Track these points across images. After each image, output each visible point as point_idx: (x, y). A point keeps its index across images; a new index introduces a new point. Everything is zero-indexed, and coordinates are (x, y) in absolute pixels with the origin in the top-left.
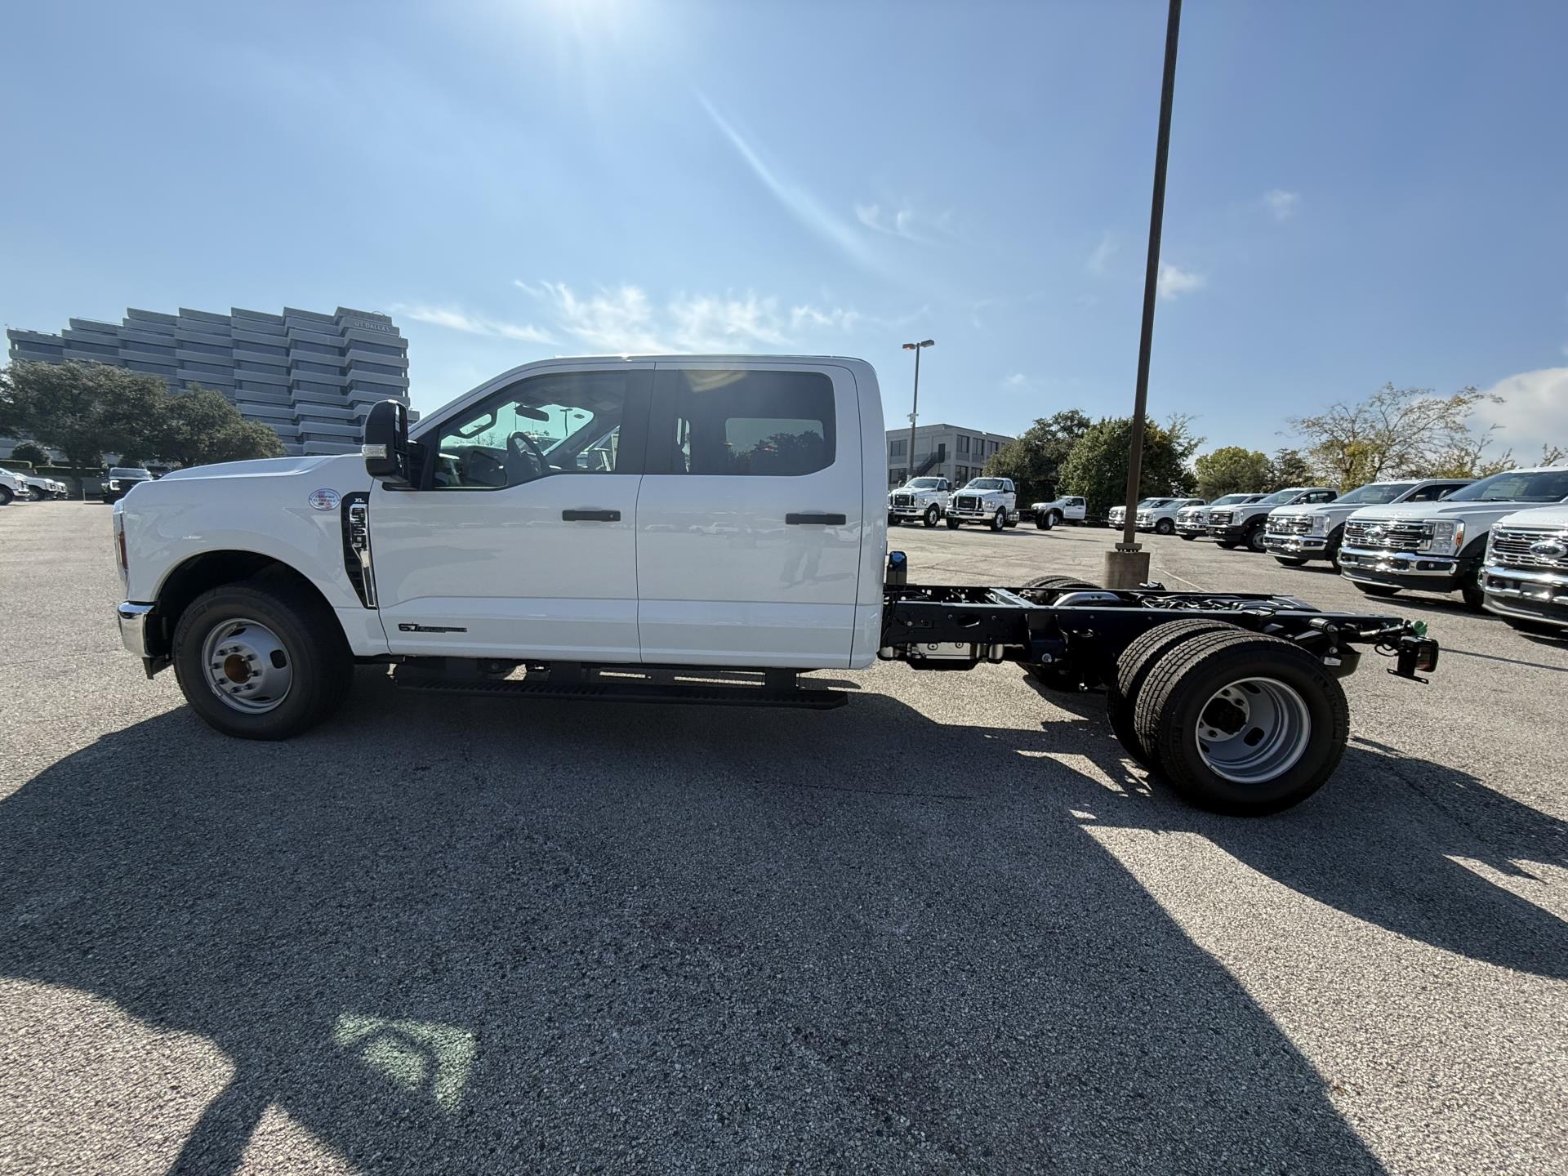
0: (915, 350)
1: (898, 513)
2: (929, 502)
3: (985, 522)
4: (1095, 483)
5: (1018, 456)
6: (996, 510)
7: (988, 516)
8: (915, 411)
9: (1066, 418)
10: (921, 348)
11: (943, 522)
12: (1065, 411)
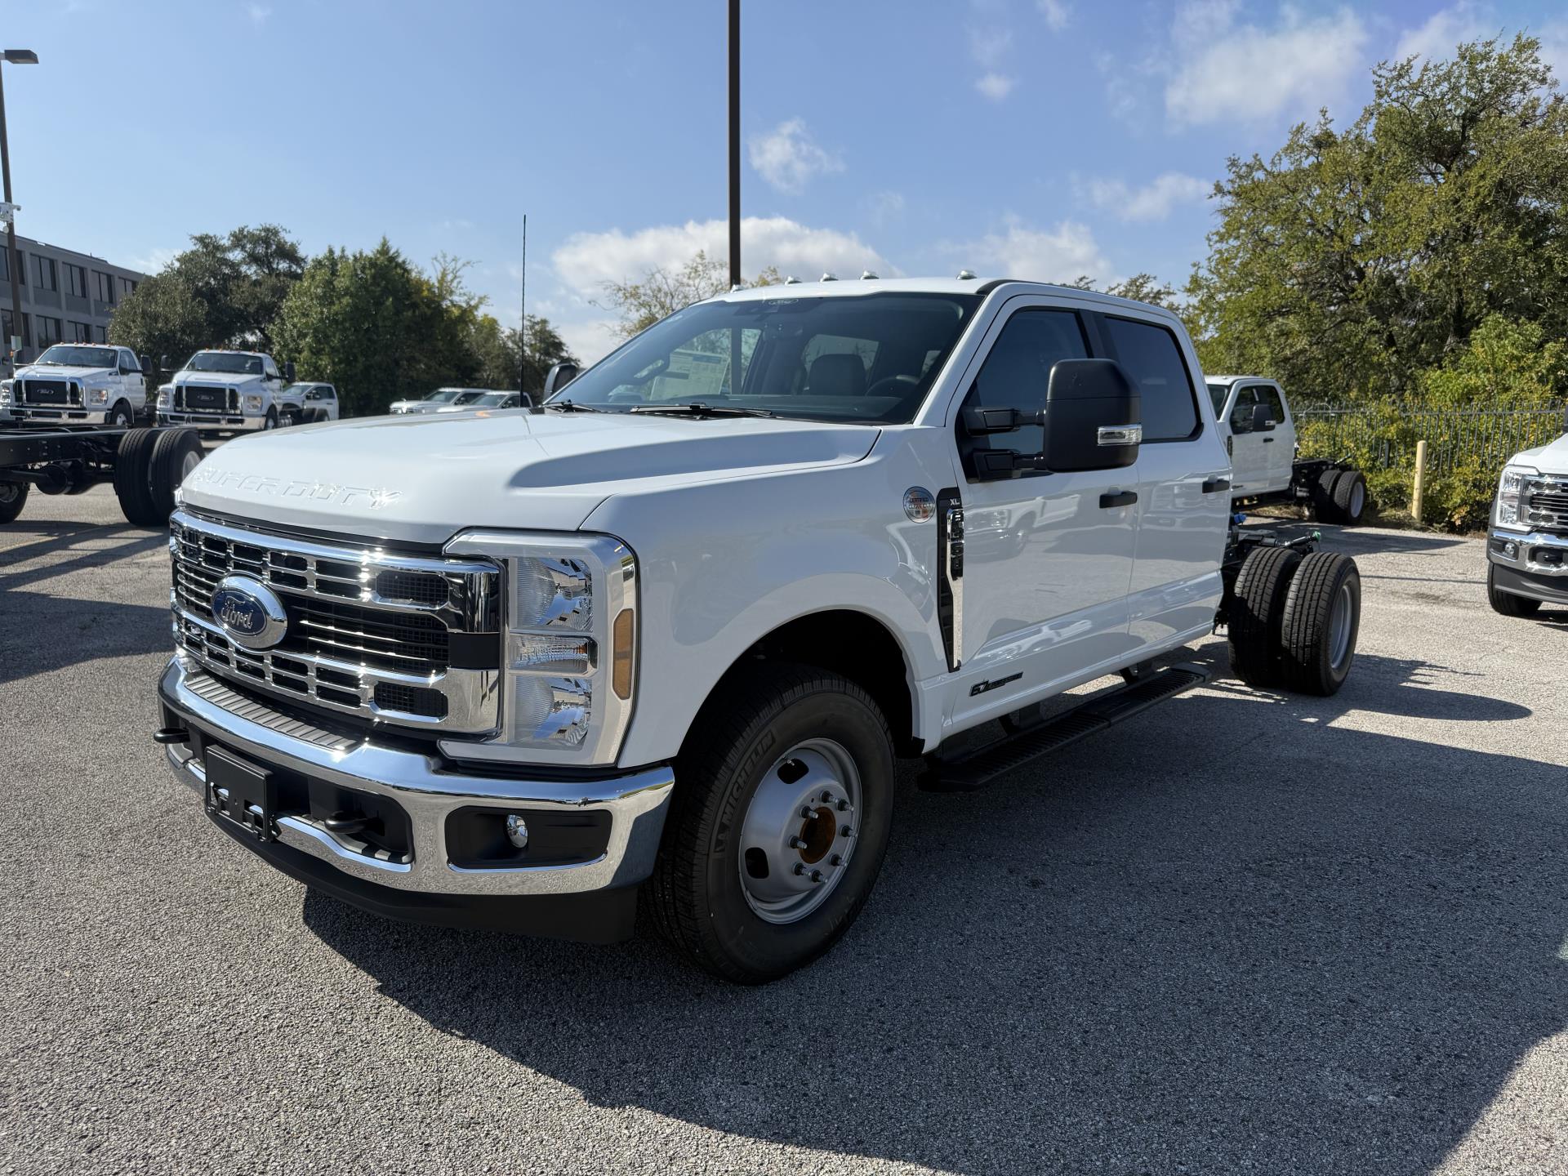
4: (340, 362)
6: (264, 412)
9: (255, 239)
12: (254, 226)
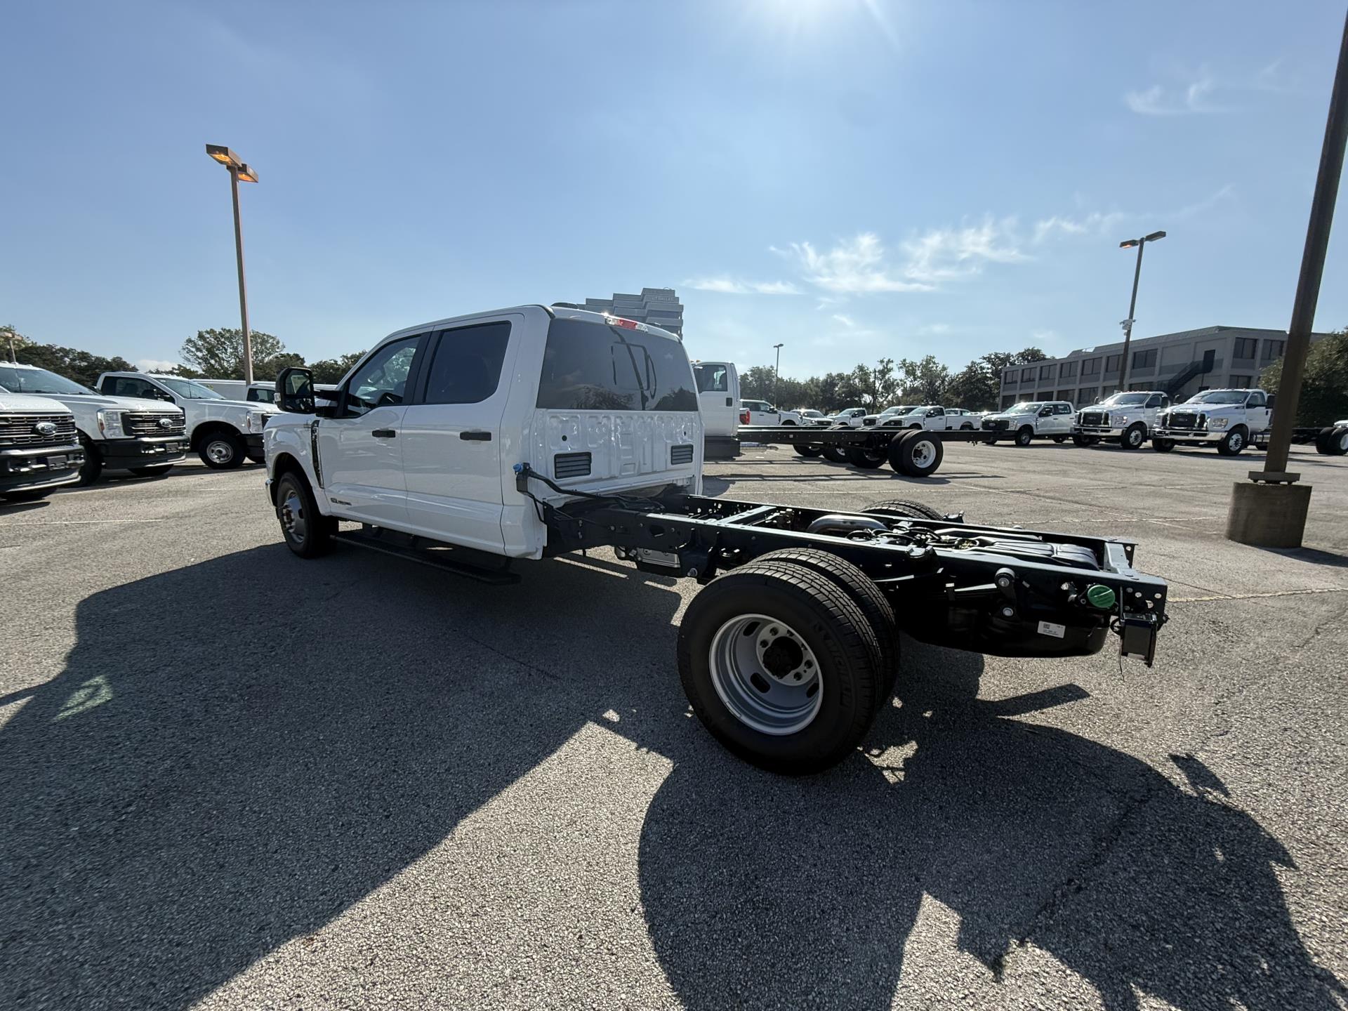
0: (1138, 247)
1: (1086, 433)
2: (1130, 419)
3: (1211, 444)
5: (1325, 359)
6: (1228, 428)
7: (1213, 436)
8: (1131, 316)
10: (1146, 243)
11: (1149, 443)
